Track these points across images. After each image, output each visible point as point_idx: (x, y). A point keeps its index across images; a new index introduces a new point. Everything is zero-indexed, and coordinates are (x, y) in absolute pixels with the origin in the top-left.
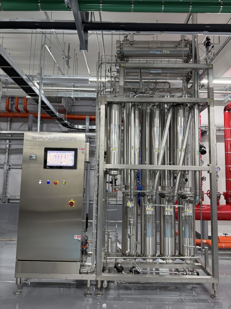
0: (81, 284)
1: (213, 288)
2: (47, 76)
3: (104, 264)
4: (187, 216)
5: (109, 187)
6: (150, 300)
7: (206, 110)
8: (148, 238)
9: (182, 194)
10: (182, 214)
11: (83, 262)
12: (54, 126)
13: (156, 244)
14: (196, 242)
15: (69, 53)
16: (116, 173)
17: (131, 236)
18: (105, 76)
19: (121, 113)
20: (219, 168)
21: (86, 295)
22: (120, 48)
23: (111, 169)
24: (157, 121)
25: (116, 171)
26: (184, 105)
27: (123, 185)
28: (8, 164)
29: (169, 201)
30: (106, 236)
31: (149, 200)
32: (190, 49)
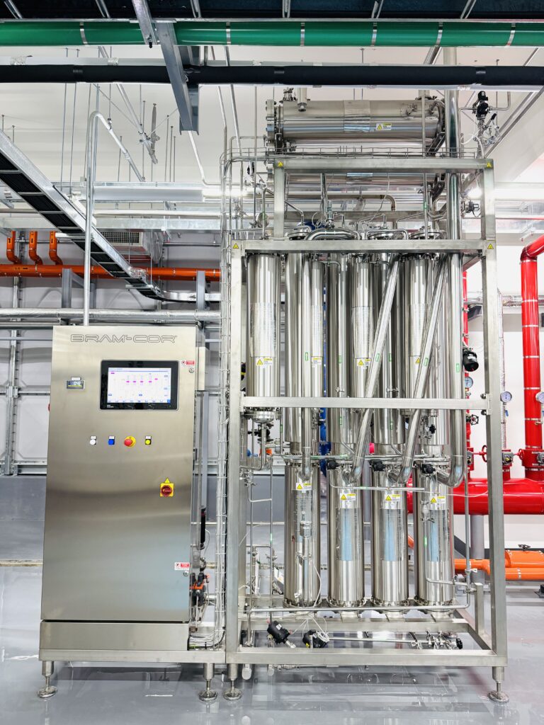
0: (191, 672)
1: (494, 677)
2: (103, 184)
3: (243, 622)
4: (436, 511)
5: (254, 444)
6: (350, 706)
7: (478, 265)
8: (344, 562)
9: (422, 461)
10: (422, 507)
11: (194, 619)
12: (122, 293)
13: (364, 570)
14: (456, 566)
15: (153, 128)
16: (269, 418)
17: (306, 562)
18: (239, 182)
19: (279, 271)
20: (509, 395)
21: (203, 697)
22: (275, 120)
23: (259, 409)
24: (363, 293)
25: (270, 412)
26: (427, 255)
27: (286, 441)
28: (15, 385)
29: (392, 478)
30: (248, 557)
31: (346, 476)
32: (439, 118)
